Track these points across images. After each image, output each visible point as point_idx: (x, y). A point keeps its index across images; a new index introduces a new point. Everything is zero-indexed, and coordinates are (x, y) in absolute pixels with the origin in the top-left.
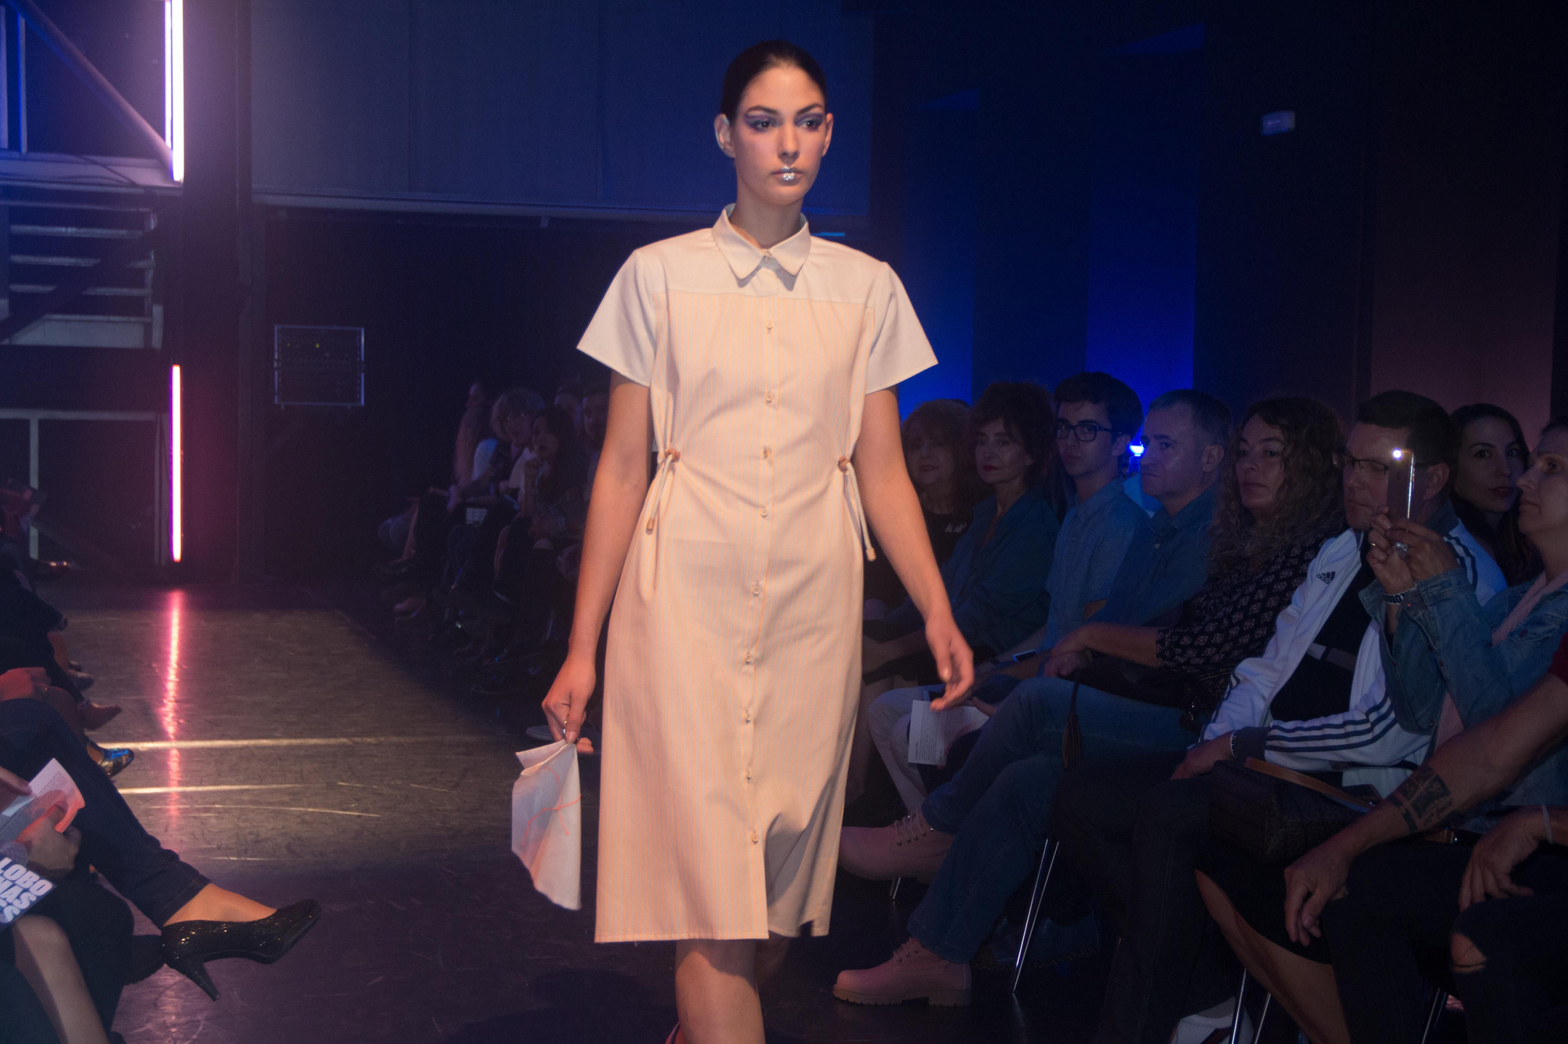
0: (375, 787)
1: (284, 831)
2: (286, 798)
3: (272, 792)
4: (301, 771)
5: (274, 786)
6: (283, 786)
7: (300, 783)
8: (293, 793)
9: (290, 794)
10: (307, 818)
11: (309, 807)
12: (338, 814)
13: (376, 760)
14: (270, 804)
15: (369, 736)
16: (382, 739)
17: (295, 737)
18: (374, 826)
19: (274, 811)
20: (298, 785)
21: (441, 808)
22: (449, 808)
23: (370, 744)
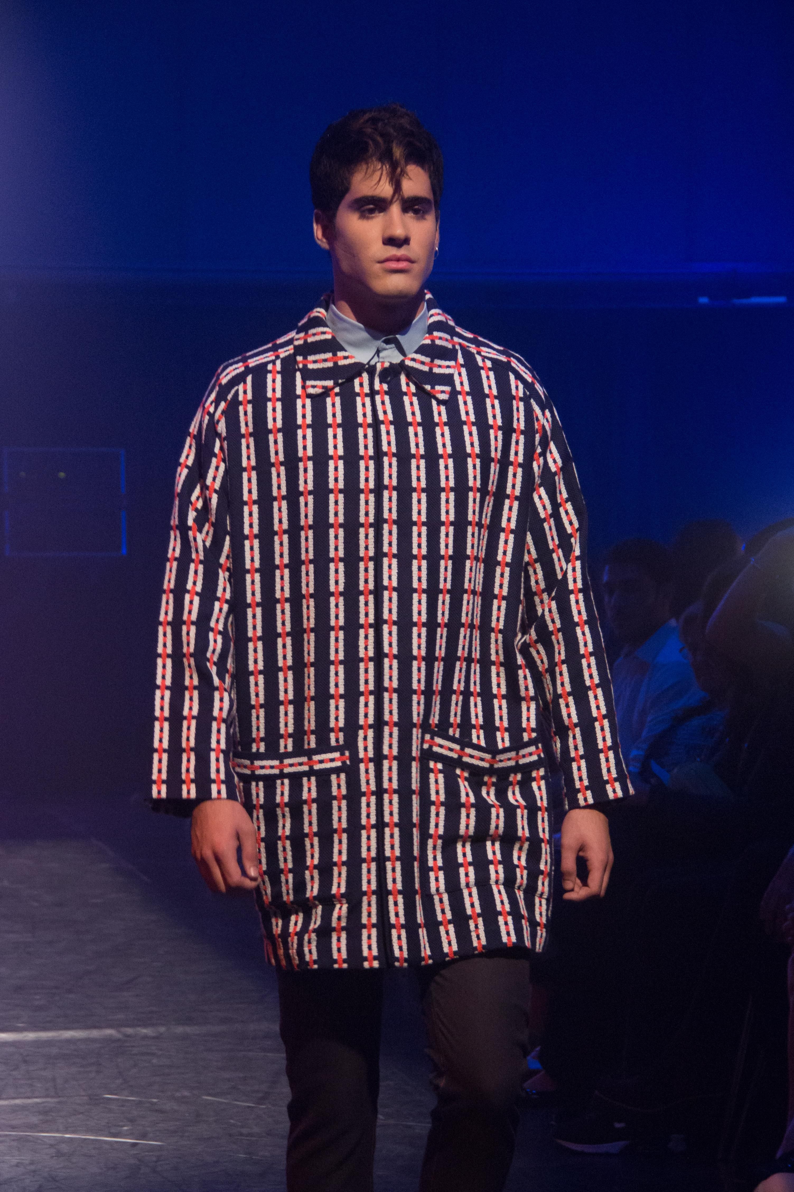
0: (155, 1100)
1: (32, 1167)
2: (34, 1119)
3: (15, 1110)
4: (54, 1079)
5: (18, 1102)
6: (29, 1101)
7: (52, 1097)
8: (45, 1112)
9: (40, 1113)
10: (64, 1148)
11: (66, 1131)
12: (106, 1142)
13: (155, 1061)
14: (13, 1128)
15: (145, 1026)
16: (162, 1029)
17: (45, 1029)
18: (154, 1159)
19: (19, 1139)
20: (49, 1100)
21: (245, 1131)
22: (256, 1130)
23: (145, 1037)
